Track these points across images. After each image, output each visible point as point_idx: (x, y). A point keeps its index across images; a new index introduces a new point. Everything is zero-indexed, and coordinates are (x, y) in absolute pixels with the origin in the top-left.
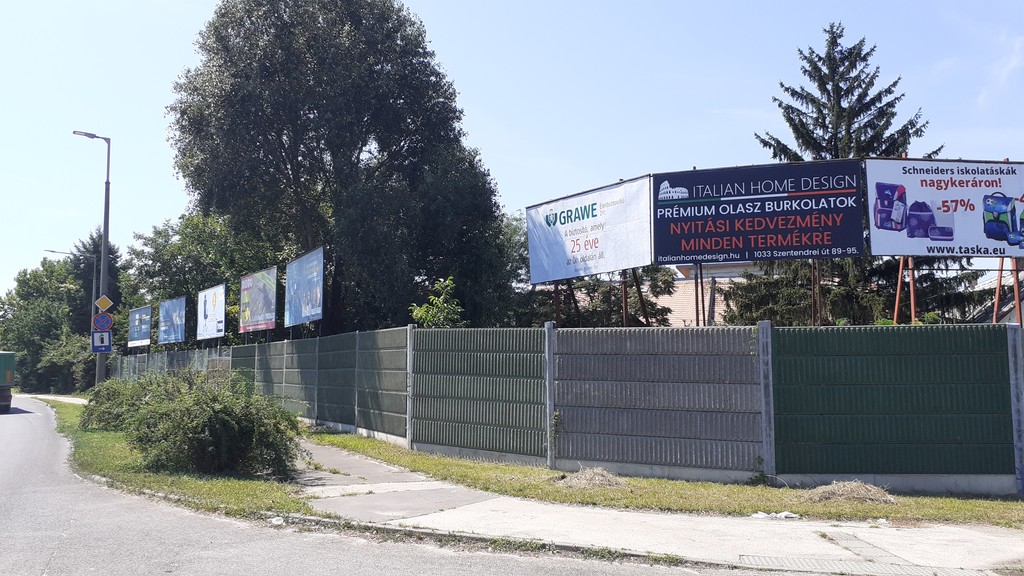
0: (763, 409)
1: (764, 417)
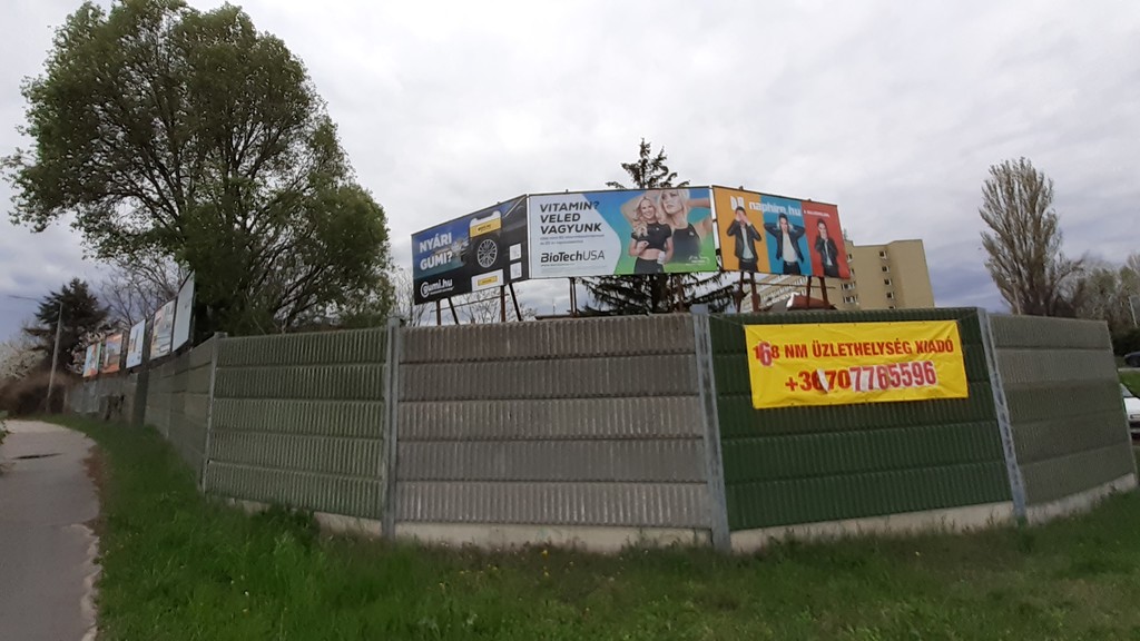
0: (705, 432)
1: (707, 445)
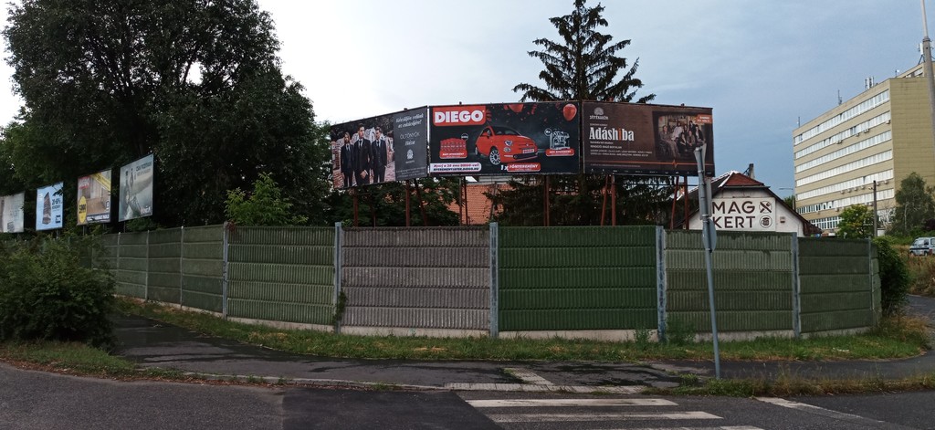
0: (491, 285)
1: (491, 292)
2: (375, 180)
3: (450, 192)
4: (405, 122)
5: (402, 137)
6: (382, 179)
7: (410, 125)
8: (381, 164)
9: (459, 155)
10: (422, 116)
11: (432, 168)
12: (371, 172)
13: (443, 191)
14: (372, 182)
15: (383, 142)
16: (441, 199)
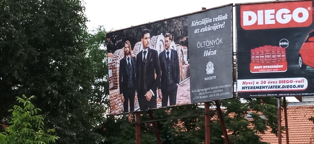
2: (164, 102)
3: (263, 117)
4: (203, 26)
5: (199, 45)
6: (173, 101)
7: (209, 29)
8: (171, 82)
9: (277, 68)
10: (225, 17)
11: (240, 85)
12: (159, 92)
13: (254, 116)
14: (159, 105)
15: (175, 53)
16: (251, 126)
